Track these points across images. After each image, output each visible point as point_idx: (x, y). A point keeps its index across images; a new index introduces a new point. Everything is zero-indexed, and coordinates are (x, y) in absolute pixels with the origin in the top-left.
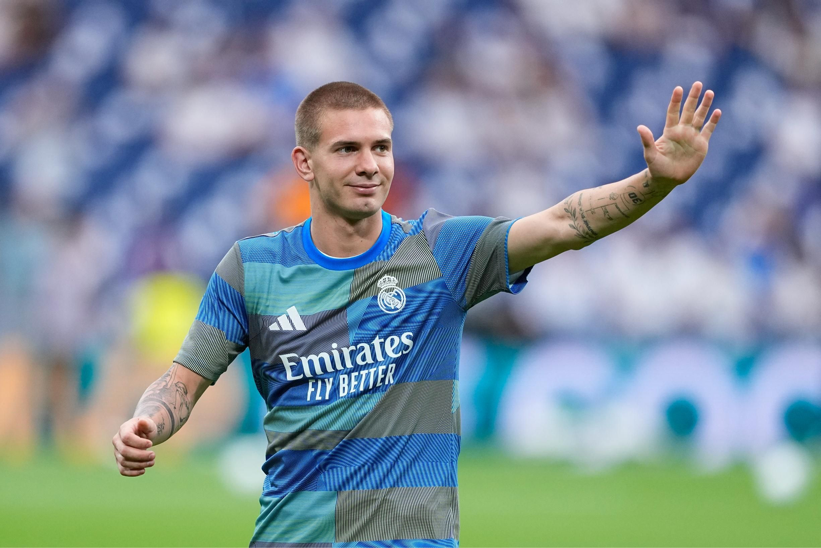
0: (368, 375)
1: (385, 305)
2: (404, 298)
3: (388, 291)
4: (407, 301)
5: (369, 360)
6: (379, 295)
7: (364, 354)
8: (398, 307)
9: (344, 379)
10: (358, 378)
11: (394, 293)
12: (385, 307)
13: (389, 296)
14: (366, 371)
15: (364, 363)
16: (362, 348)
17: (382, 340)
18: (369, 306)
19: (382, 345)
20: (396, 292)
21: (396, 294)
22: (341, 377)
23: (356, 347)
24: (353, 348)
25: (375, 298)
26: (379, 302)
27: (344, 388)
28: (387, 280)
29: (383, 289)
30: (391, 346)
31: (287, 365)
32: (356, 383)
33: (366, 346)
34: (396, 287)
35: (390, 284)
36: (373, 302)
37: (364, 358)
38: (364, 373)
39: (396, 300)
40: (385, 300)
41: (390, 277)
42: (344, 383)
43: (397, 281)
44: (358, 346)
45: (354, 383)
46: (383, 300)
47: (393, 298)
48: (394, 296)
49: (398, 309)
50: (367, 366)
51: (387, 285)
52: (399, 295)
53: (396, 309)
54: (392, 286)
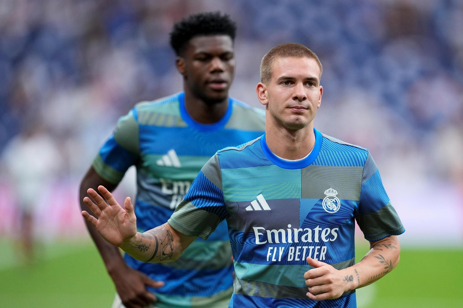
0: (308, 250)
1: (327, 207)
2: (339, 206)
3: (330, 198)
4: (340, 208)
5: (310, 240)
6: (324, 199)
7: (308, 235)
8: (334, 210)
9: (292, 249)
10: (301, 250)
11: (334, 200)
12: (326, 208)
13: (331, 201)
14: (307, 247)
15: (306, 241)
16: (307, 231)
17: (321, 229)
18: (316, 205)
19: (320, 232)
20: (335, 200)
21: (335, 201)
22: (291, 248)
23: (303, 230)
24: (301, 230)
25: (321, 200)
26: (323, 204)
27: (291, 255)
28: (331, 191)
29: (328, 196)
30: (325, 234)
31: (257, 234)
32: (299, 253)
33: (310, 230)
34: (336, 197)
35: (333, 194)
36: (319, 203)
37: (306, 238)
38: (305, 248)
39: (334, 205)
40: (327, 203)
41: (333, 190)
42: (291, 252)
43: (337, 193)
44: (305, 230)
45: (298, 253)
46: (326, 203)
47: (333, 203)
48: (333, 202)
49: (334, 211)
50: (308, 244)
51: (331, 194)
52: (336, 202)
53: (333, 211)
54: (334, 196)
